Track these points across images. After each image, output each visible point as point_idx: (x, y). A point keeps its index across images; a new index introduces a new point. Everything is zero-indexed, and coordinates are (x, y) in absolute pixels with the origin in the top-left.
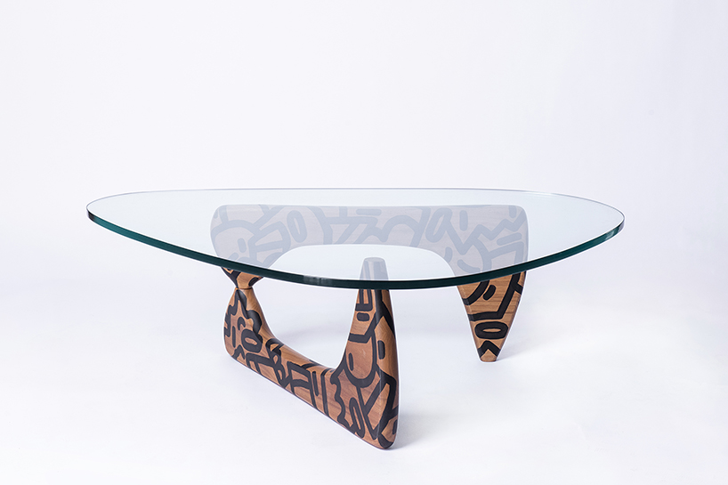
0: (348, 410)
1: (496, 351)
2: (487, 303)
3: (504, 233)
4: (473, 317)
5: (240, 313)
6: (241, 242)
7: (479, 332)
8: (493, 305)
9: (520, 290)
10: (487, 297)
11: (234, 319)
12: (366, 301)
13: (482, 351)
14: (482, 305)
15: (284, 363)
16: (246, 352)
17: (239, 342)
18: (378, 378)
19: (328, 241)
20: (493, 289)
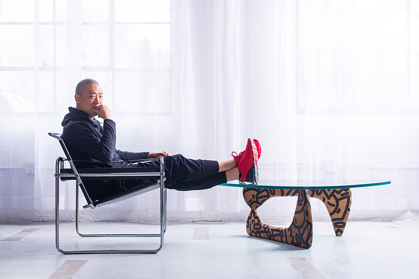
0: (295, 238)
1: (342, 232)
2: (338, 215)
3: (343, 192)
4: (333, 220)
5: (253, 218)
6: (253, 195)
7: (335, 225)
8: (340, 215)
9: (349, 210)
10: (338, 213)
11: (250, 221)
12: (301, 199)
13: (336, 232)
14: (336, 216)
15: (270, 230)
16: (255, 231)
17: (252, 228)
18: (306, 223)
19: (282, 195)
20: (340, 210)
